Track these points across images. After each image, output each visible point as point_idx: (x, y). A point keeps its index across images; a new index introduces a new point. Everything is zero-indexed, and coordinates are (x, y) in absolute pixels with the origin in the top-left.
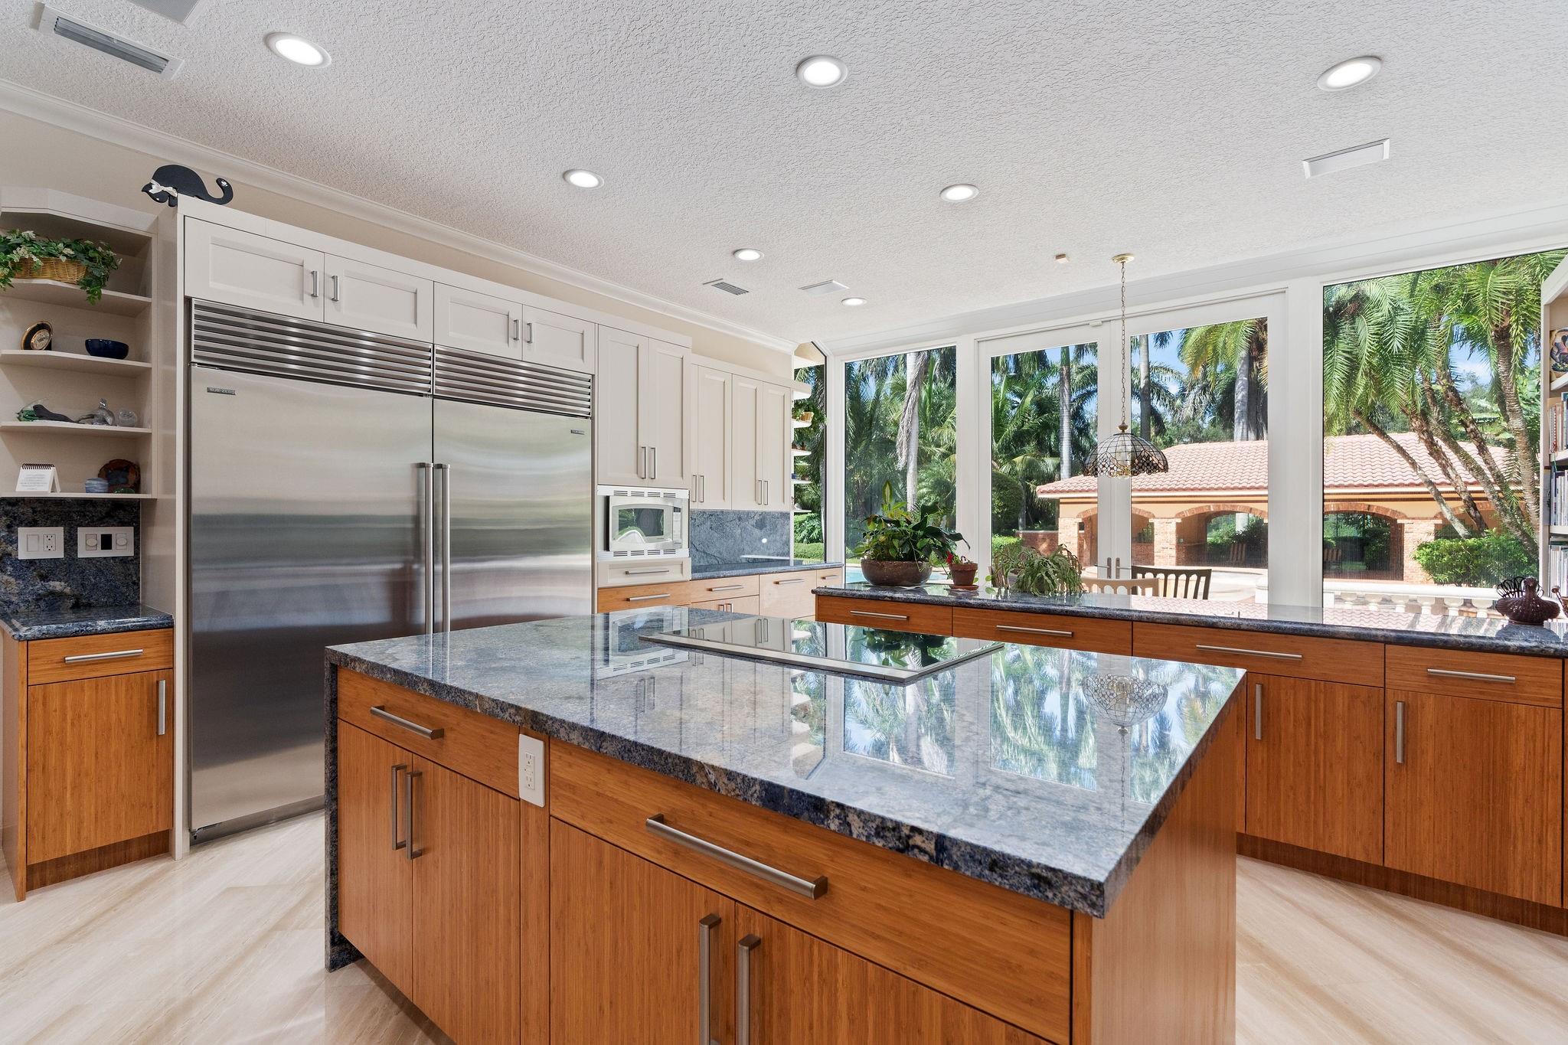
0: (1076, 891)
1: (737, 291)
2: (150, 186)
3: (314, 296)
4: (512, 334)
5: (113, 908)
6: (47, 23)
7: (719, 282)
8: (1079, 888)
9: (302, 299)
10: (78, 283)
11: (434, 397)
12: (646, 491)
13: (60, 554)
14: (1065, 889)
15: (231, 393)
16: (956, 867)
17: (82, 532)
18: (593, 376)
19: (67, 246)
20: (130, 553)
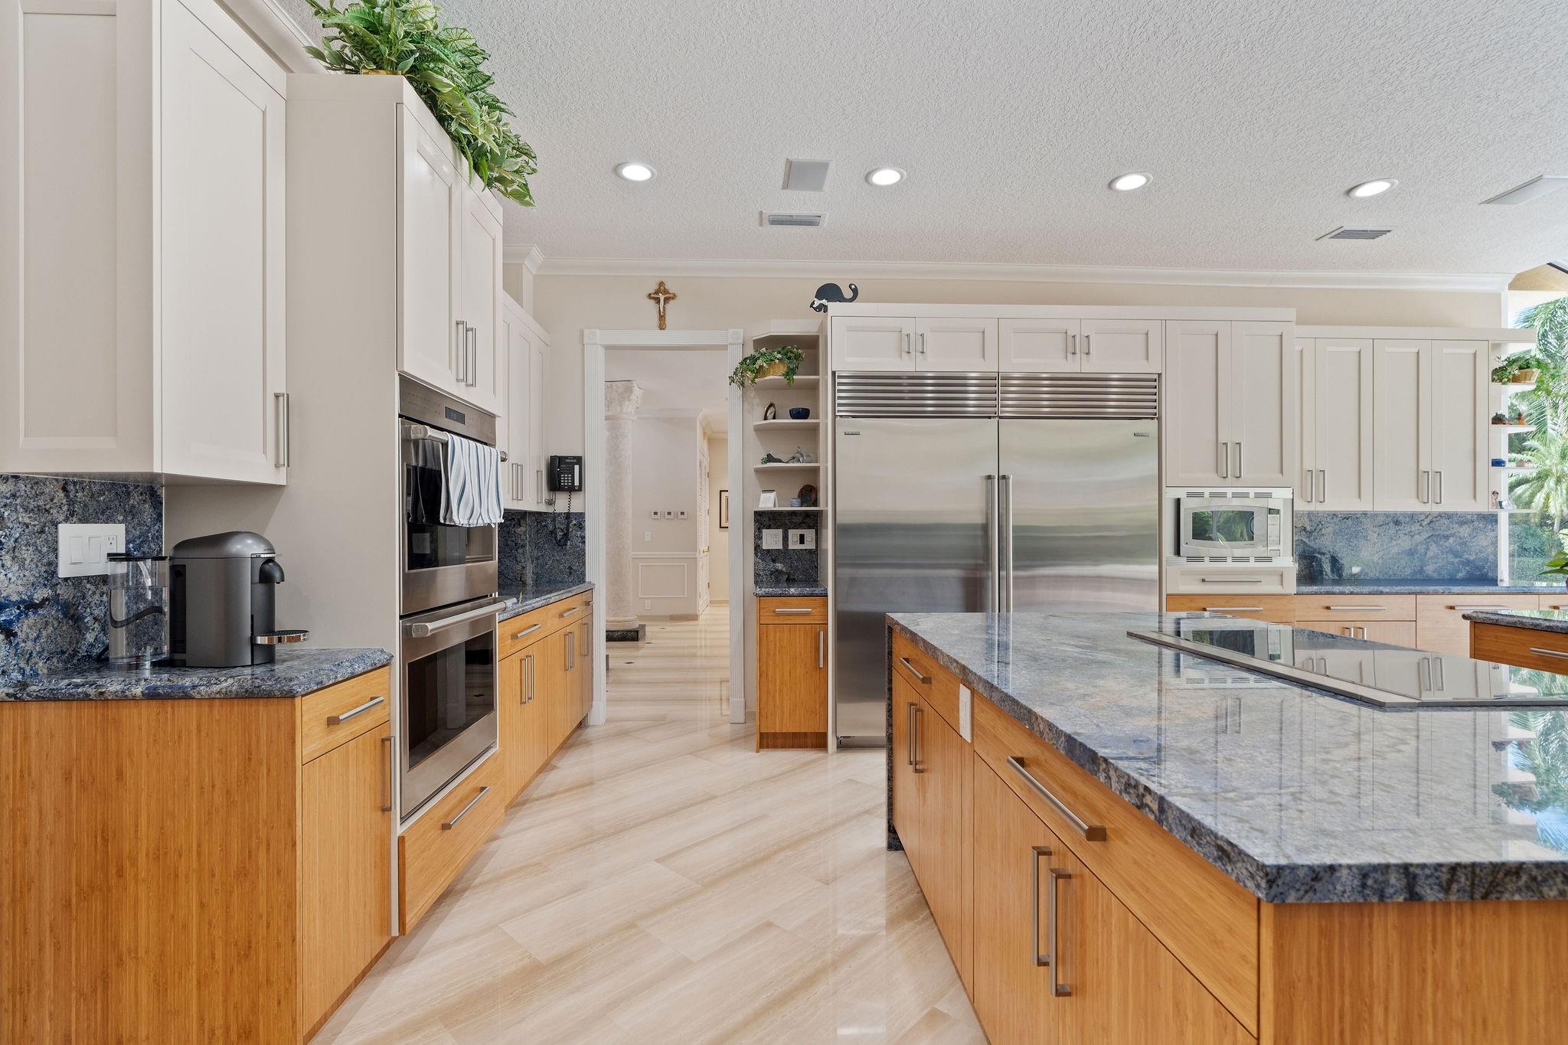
0: (1247, 869)
1: (1374, 235)
2: (813, 303)
3: (908, 353)
4: (1070, 349)
5: (793, 770)
6: (766, 221)
7: (1340, 231)
8: (1249, 867)
9: (901, 356)
10: (783, 375)
11: (1001, 417)
12: (1229, 491)
13: (780, 547)
14: (1239, 865)
15: (857, 434)
16: (1171, 830)
17: (791, 532)
18: (1160, 375)
19: (779, 353)
20: (813, 547)
